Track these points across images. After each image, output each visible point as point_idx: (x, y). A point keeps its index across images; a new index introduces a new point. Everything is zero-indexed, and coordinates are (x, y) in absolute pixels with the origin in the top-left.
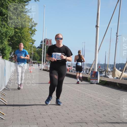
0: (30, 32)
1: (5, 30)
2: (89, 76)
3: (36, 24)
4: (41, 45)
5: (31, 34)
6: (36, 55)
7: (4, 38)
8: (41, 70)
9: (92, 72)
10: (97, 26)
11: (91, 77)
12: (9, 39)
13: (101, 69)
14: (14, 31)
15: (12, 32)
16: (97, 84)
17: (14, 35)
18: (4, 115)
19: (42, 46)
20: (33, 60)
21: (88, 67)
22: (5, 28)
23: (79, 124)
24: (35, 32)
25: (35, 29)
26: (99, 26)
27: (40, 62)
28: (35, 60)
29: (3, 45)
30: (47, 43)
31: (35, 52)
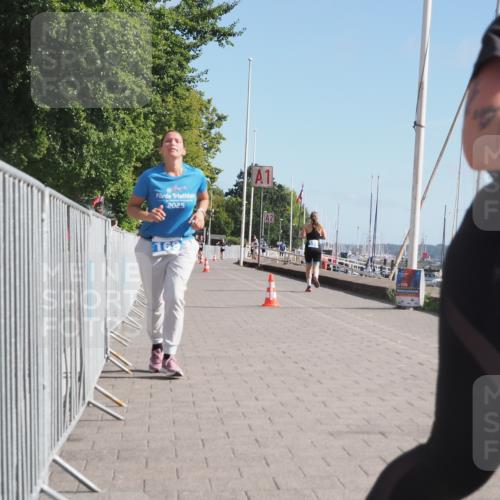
0: (205, 143)
1: (125, 136)
2: (390, 284)
3: (221, 118)
4: (239, 185)
5: (208, 149)
6: (224, 216)
7: (121, 164)
8: (238, 263)
9: (400, 270)
10: (417, 125)
11: (399, 287)
12: (139, 165)
13: (429, 263)
14: (152, 140)
15: (149, 142)
16: (416, 308)
17: (153, 155)
18: (120, 405)
19: (242, 190)
20: (213, 232)
21: (387, 256)
22: (126, 133)
23: (361, 436)
24: (218, 143)
25: (219, 134)
26: (423, 123)
27: (234, 238)
28: (220, 233)
29: (118, 185)
30: (257, 180)
31: (218, 207)
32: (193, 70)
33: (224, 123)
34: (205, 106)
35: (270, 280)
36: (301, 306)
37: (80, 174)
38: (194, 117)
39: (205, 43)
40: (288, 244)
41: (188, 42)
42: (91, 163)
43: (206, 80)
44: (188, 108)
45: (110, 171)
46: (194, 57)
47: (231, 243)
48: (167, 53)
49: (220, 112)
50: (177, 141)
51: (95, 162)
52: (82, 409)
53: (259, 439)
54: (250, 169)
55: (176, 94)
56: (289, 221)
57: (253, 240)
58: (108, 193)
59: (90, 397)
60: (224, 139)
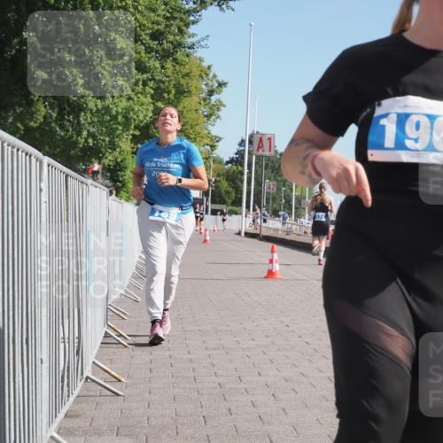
0: (204, 110)
1: (124, 104)
3: (221, 85)
4: (240, 154)
5: (208, 117)
6: (225, 185)
7: (118, 132)
8: (239, 234)
12: (137, 133)
14: (151, 108)
15: (147, 110)
17: (152, 122)
18: (119, 381)
19: (243, 158)
20: (213, 202)
22: (124, 100)
24: (218, 109)
25: (219, 100)
27: (234, 208)
28: (220, 203)
29: (116, 153)
30: (259, 147)
31: (218, 175)
32: (194, 35)
33: (224, 89)
34: (205, 73)
35: (273, 251)
36: (305, 278)
37: (76, 143)
38: (194, 83)
39: (205, 8)
40: (290, 214)
41: (187, 7)
42: (88, 131)
43: (206, 47)
44: (187, 75)
45: (107, 139)
46: (194, 23)
47: (232, 213)
48: (167, 18)
49: (220, 78)
50: (172, 116)
51: (92, 130)
52: (80, 384)
53: (263, 417)
54: (251, 136)
55: (175, 60)
56: (292, 190)
57: (254, 210)
58: (106, 162)
59: (88, 372)
60: (224, 106)
